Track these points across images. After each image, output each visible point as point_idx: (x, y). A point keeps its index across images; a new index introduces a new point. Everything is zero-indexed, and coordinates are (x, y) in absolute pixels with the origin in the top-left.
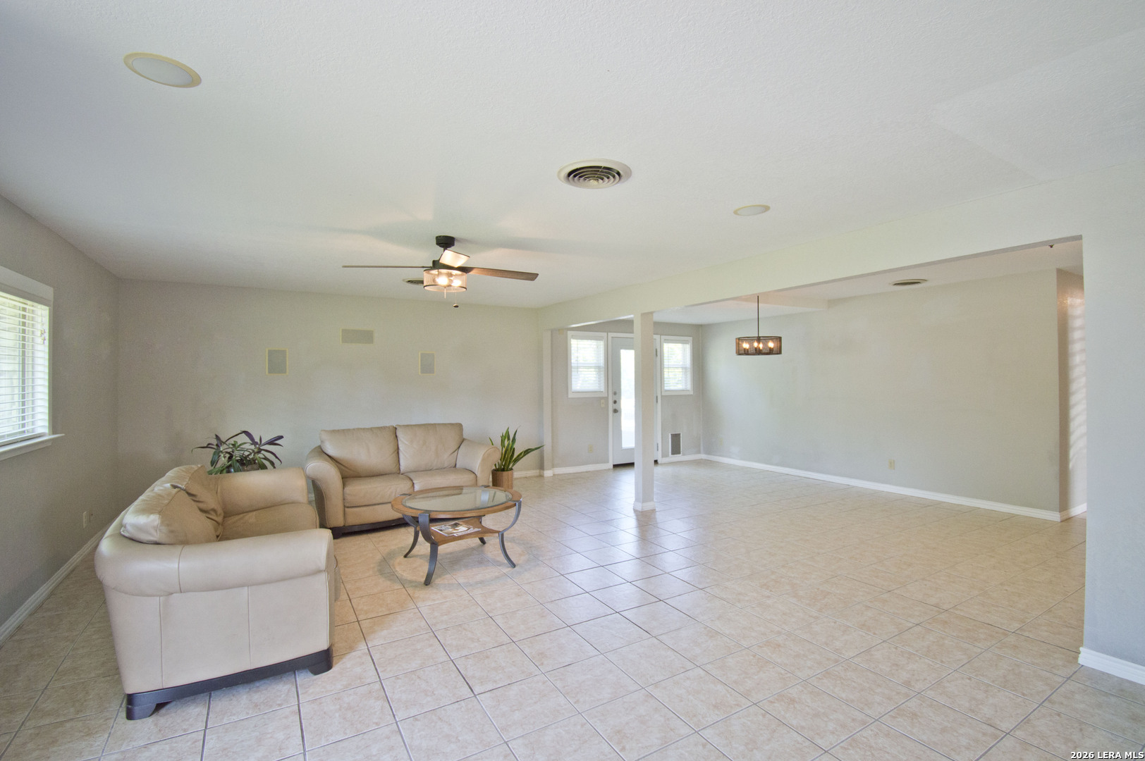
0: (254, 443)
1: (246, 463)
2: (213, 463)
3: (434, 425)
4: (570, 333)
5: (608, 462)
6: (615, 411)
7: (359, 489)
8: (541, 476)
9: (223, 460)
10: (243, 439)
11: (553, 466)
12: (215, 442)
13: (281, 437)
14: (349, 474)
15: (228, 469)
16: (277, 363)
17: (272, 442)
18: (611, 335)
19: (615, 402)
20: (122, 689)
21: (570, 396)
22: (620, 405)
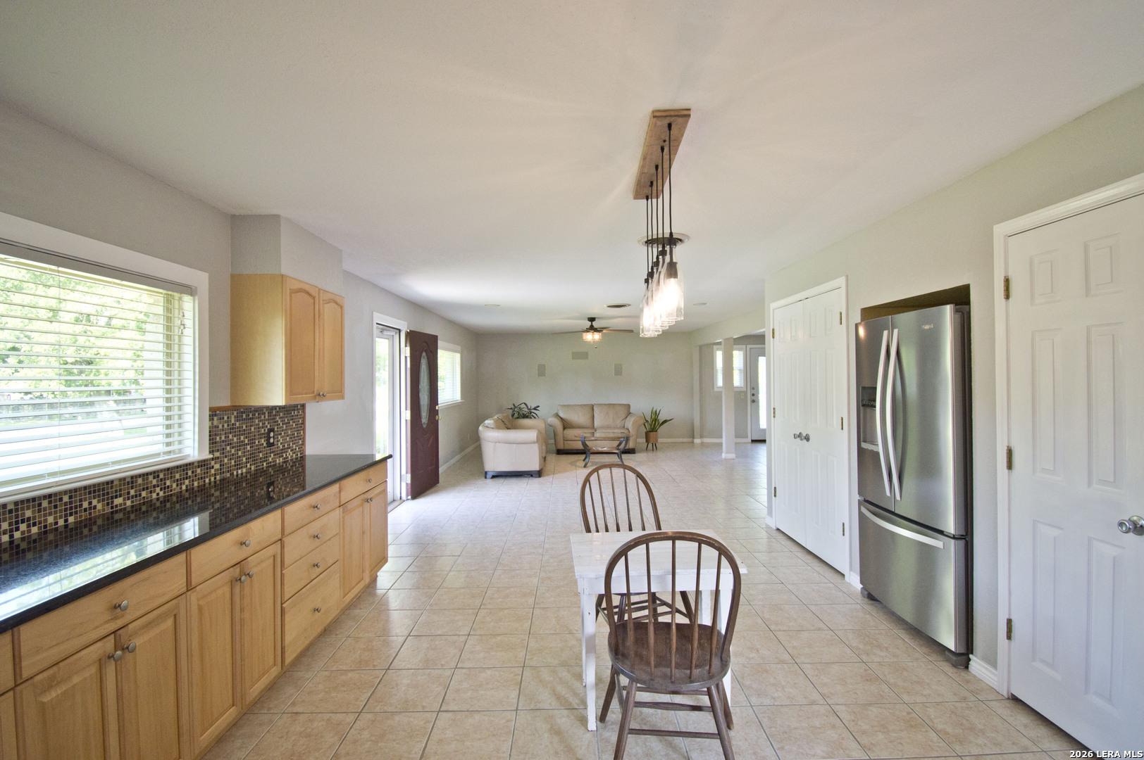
0: (528, 409)
1: (525, 416)
2: (513, 416)
3: (614, 405)
4: (715, 347)
5: (747, 437)
6: (753, 401)
7: (571, 433)
8: (693, 442)
9: (516, 415)
10: (523, 406)
11: (701, 437)
12: (513, 407)
13: (538, 406)
14: (566, 425)
15: (518, 418)
16: (542, 371)
17: (535, 409)
18: (749, 347)
19: (753, 395)
20: (484, 469)
21: (716, 390)
22: (758, 397)
